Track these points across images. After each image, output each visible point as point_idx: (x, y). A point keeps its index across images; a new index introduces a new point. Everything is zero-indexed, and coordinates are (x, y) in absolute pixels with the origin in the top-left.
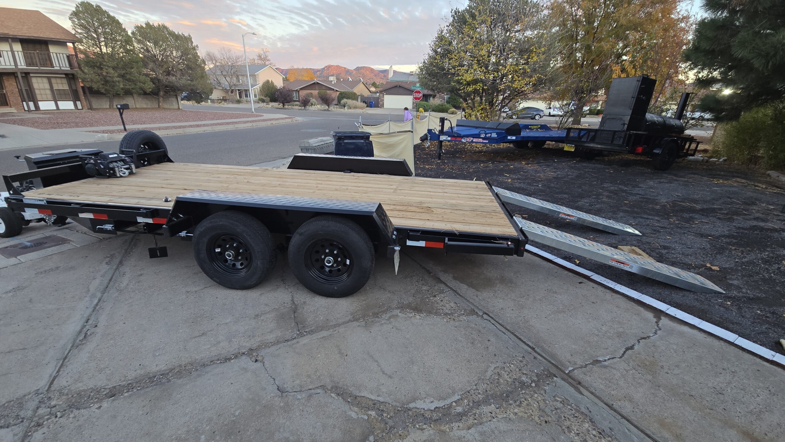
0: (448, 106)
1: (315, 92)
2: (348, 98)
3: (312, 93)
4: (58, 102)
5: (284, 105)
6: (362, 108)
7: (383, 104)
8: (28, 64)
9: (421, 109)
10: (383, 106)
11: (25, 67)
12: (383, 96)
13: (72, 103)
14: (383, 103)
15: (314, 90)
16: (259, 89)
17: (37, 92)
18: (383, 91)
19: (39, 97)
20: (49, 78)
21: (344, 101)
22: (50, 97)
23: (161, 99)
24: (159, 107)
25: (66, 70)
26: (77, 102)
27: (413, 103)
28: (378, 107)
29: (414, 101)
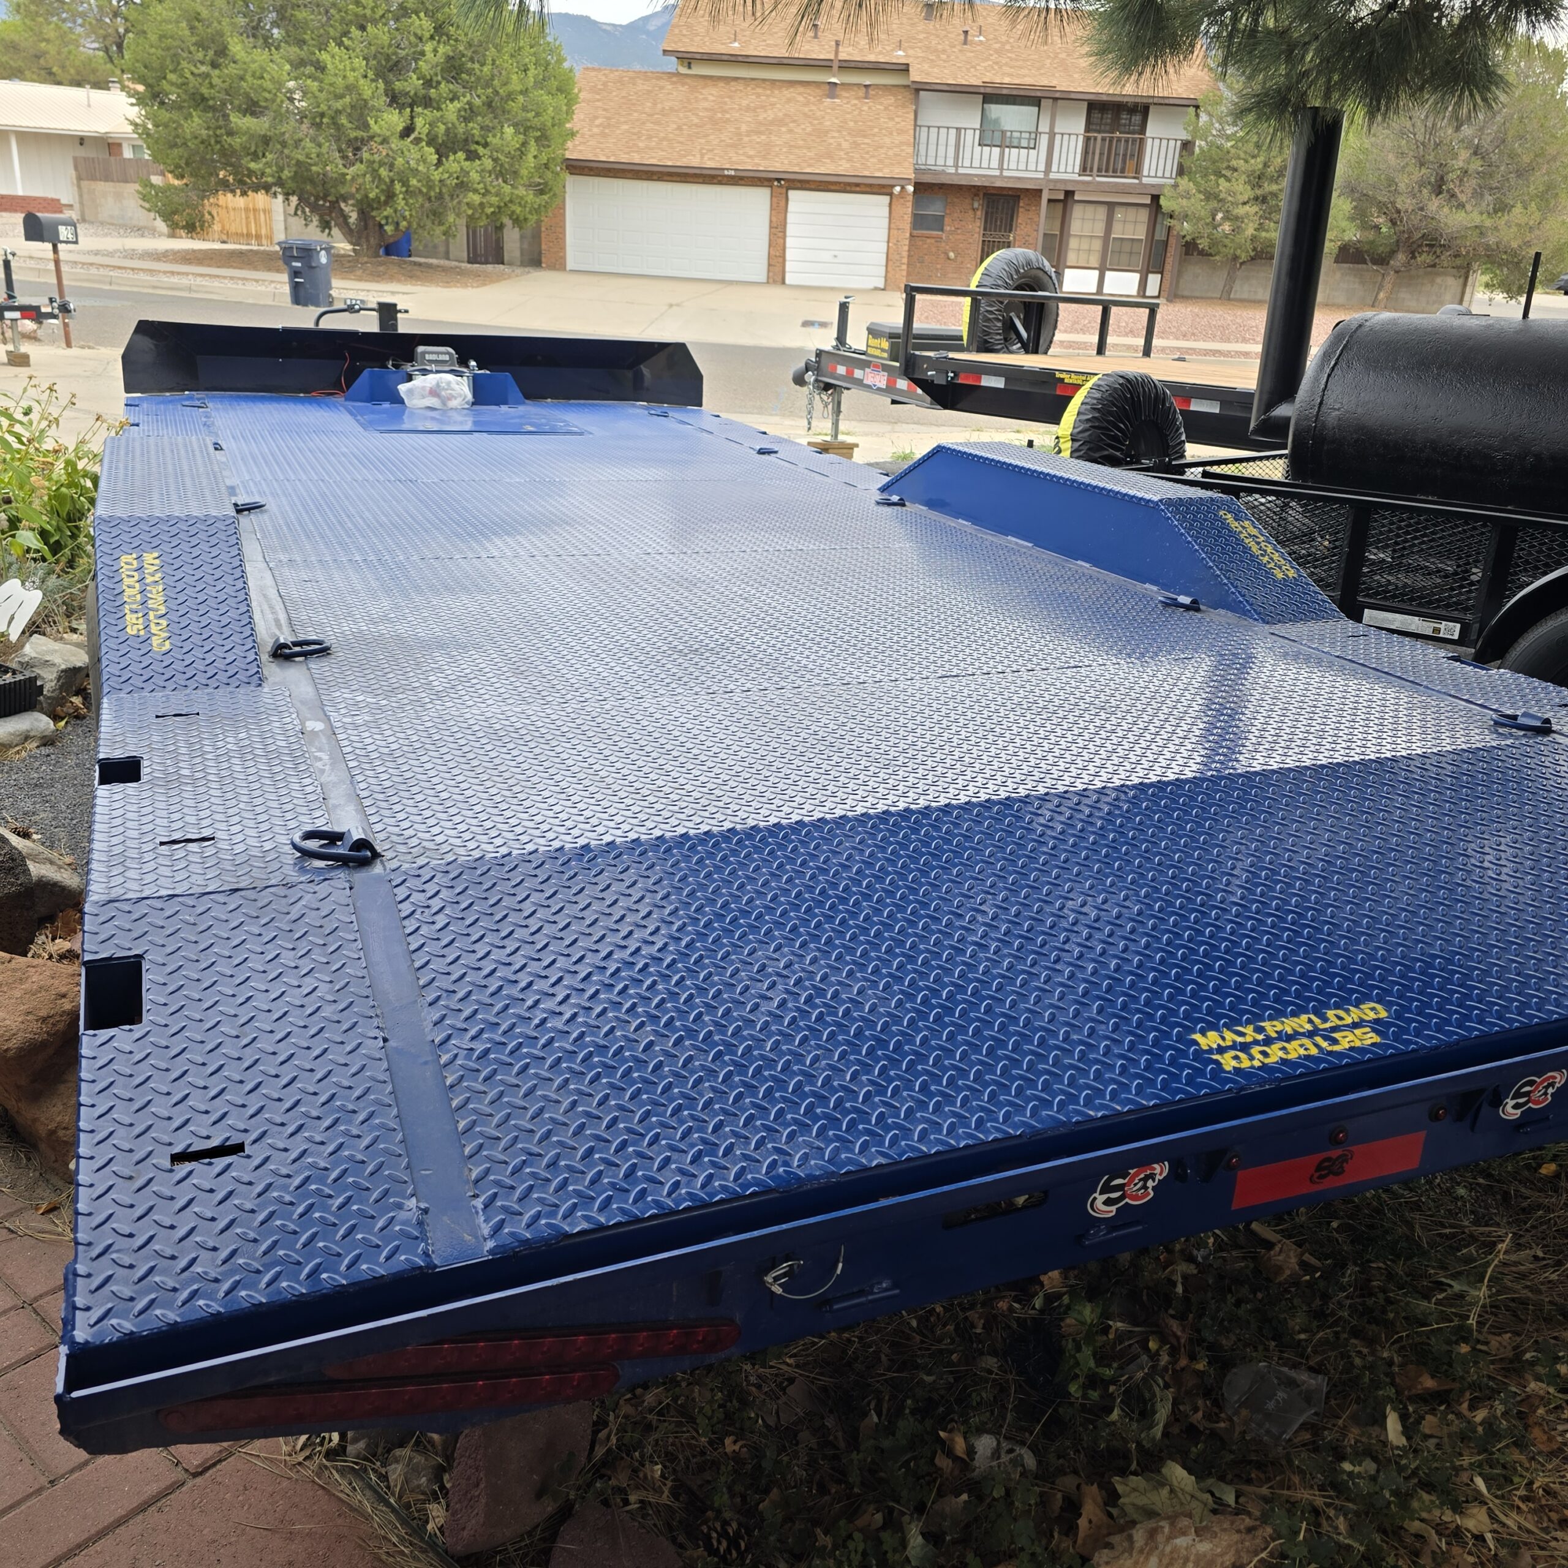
4: (1108, 274)
8: (1084, 169)
11: (1076, 177)
13: (1136, 277)
17: (1073, 243)
19: (1071, 258)
20: (1111, 207)
22: (1094, 261)
23: (1391, 276)
25: (1153, 186)
26: (1151, 277)
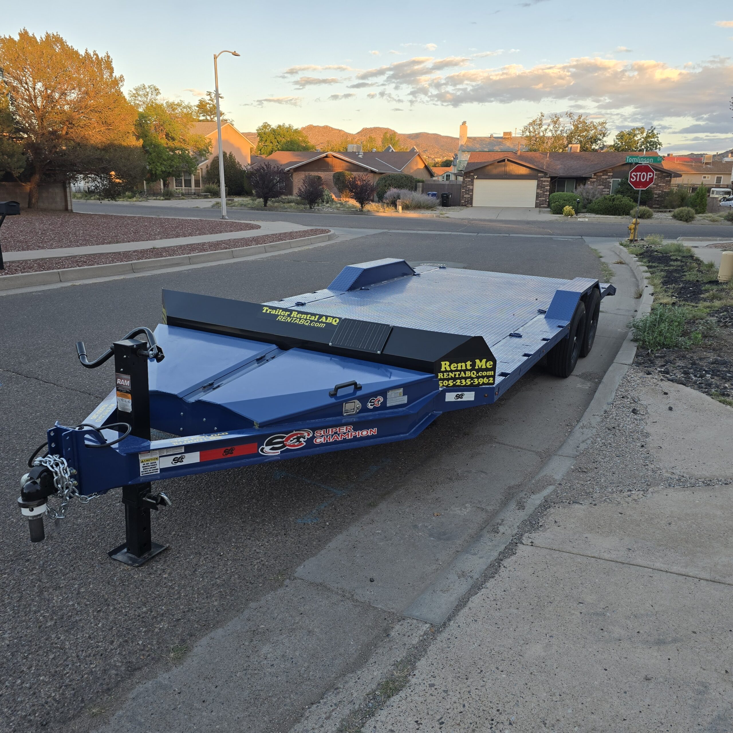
0: (626, 200)
2: (399, 187)
3: (319, 178)
5: (266, 202)
6: (429, 207)
7: (471, 199)
9: (567, 208)
10: (471, 203)
12: (472, 182)
14: (472, 196)
15: (324, 171)
16: (204, 171)
18: (472, 171)
21: (393, 191)
23: (35, 190)
24: (29, 207)
27: (538, 196)
28: (459, 206)
29: (539, 191)
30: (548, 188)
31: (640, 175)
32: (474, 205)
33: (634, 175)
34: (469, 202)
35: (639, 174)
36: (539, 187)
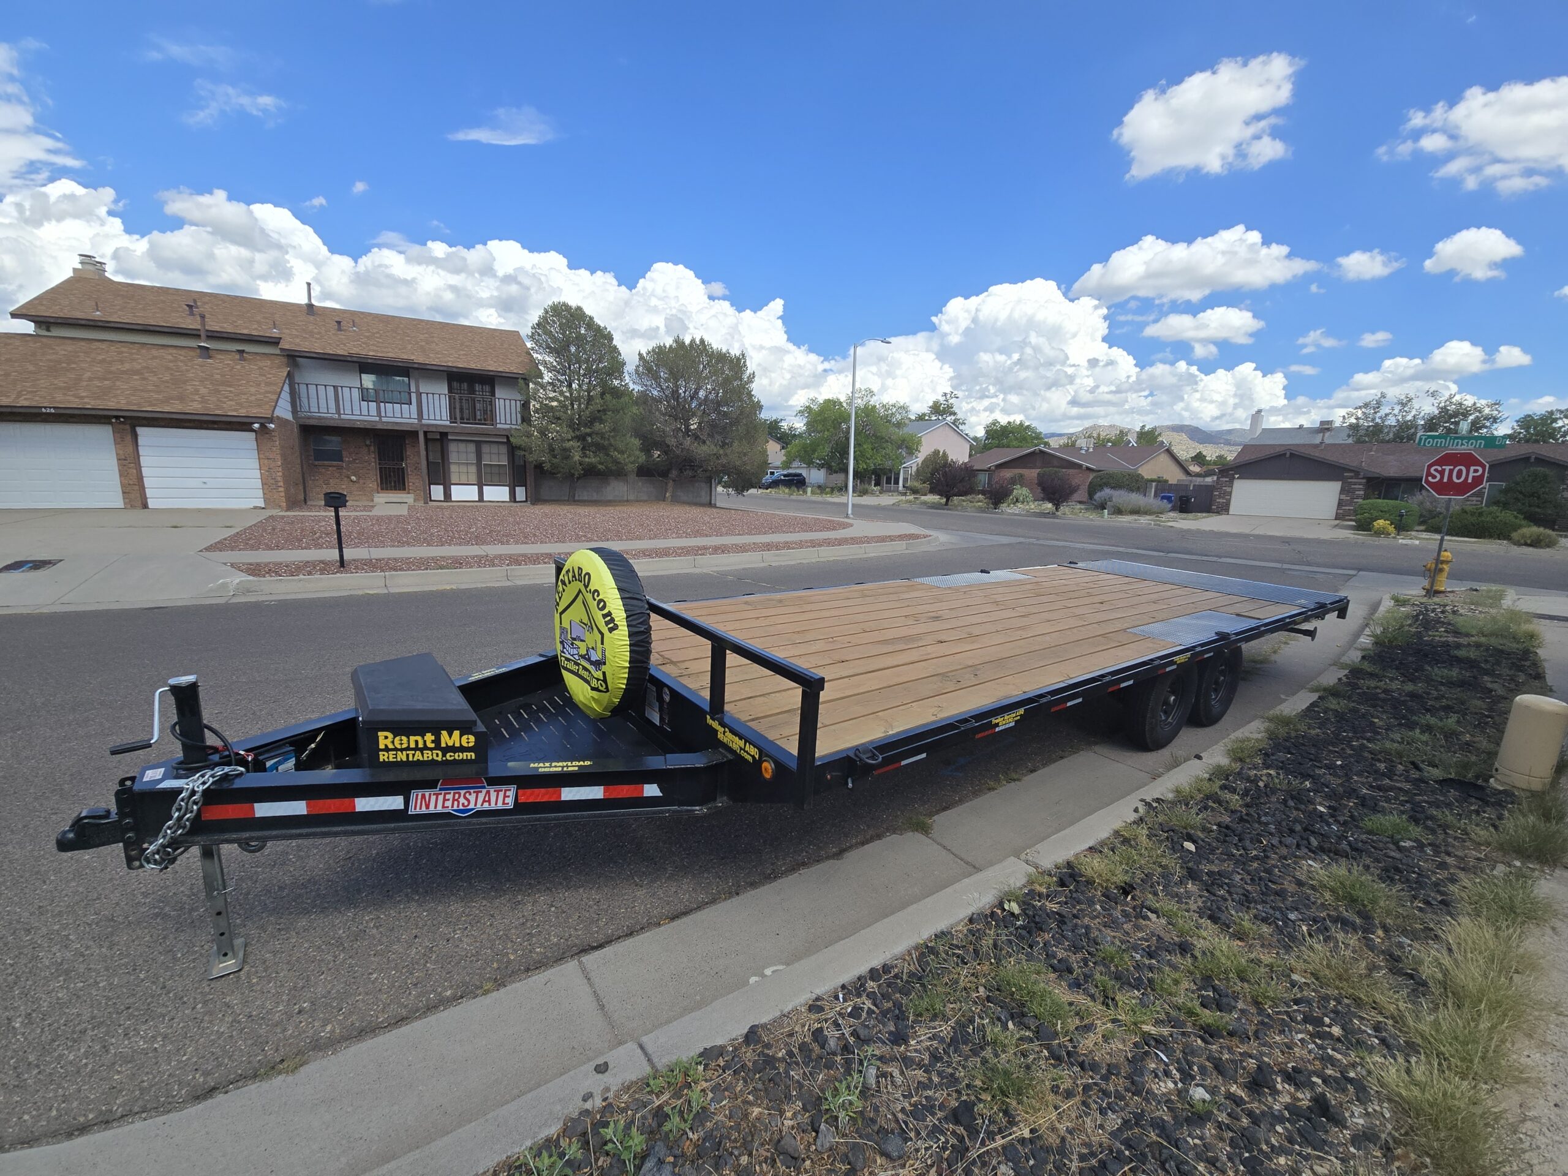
1: (1032, 473)
2: (1117, 486)
3: (1021, 476)
4: (485, 488)
5: (948, 501)
7: (1228, 504)
8: (452, 418)
9: (1382, 523)
10: (1227, 510)
11: (448, 423)
12: (1231, 482)
13: (507, 490)
14: (1229, 501)
15: (1031, 468)
17: (453, 468)
18: (1230, 469)
19: (455, 478)
20: (478, 444)
21: (1107, 491)
22: (473, 478)
23: (671, 483)
25: (505, 429)
26: (517, 489)
27: (1340, 504)
28: (1209, 512)
29: (1343, 497)
30: (1362, 492)
31: (1451, 471)
32: (1231, 512)
33: (1436, 470)
34: (1224, 509)
35: (1447, 468)
36: (1342, 491)
